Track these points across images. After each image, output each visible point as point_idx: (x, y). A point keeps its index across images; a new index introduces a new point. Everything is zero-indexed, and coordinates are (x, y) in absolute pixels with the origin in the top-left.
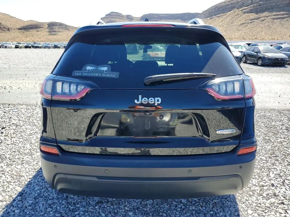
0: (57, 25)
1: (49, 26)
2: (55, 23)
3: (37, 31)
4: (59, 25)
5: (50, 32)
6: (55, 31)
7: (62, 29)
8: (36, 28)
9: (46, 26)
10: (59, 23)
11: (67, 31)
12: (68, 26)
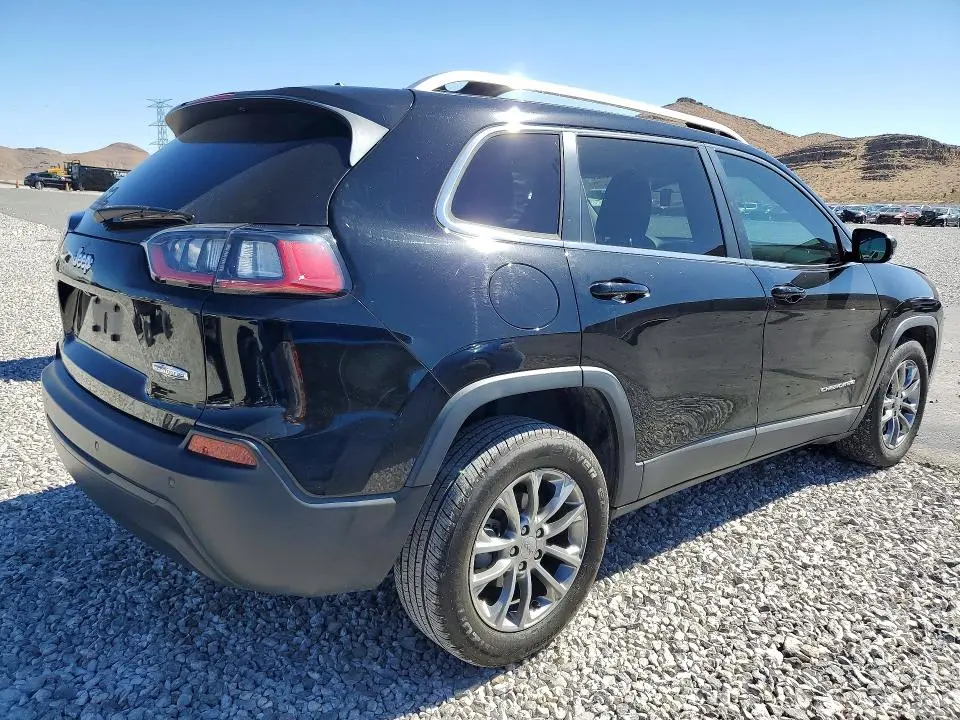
0: (899, 146)
1: (869, 150)
2: (894, 137)
3: (825, 167)
4: (908, 145)
5: (868, 168)
6: (887, 167)
7: (919, 157)
8: (825, 156)
9: (861, 150)
10: (910, 138)
11: (934, 166)
12: (944, 146)
